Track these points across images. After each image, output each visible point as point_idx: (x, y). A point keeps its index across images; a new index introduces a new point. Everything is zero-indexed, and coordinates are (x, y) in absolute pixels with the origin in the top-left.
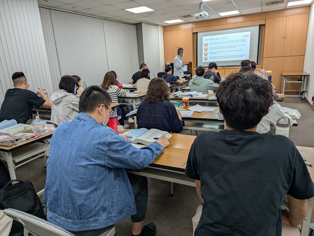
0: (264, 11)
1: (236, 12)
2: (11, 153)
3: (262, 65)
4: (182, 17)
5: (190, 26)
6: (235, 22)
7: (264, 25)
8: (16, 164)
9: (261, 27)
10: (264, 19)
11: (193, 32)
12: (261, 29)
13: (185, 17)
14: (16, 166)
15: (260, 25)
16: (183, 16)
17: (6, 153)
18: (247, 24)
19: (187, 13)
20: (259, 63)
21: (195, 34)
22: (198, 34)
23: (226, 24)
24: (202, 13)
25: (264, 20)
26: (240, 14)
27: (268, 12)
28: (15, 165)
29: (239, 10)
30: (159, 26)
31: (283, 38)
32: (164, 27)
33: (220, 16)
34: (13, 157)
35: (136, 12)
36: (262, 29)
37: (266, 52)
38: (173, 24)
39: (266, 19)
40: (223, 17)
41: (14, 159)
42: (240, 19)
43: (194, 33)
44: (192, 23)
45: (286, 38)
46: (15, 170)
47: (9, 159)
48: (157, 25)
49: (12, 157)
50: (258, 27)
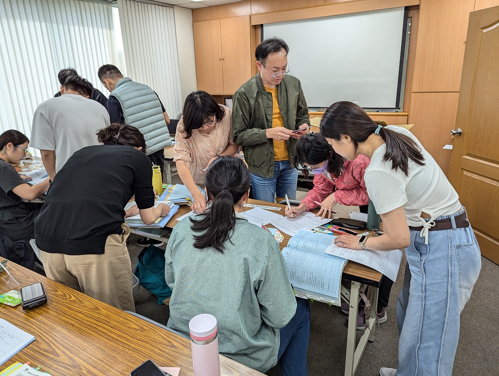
3: (409, 112)
7: (417, 7)
9: (412, 13)
11: (253, 24)
15: (407, 9)
20: (401, 105)
21: (258, 29)
22: (265, 28)
30: (175, 7)
32: (193, 9)
36: (411, 17)
43: (255, 27)
48: (172, 6)
50: (401, 13)
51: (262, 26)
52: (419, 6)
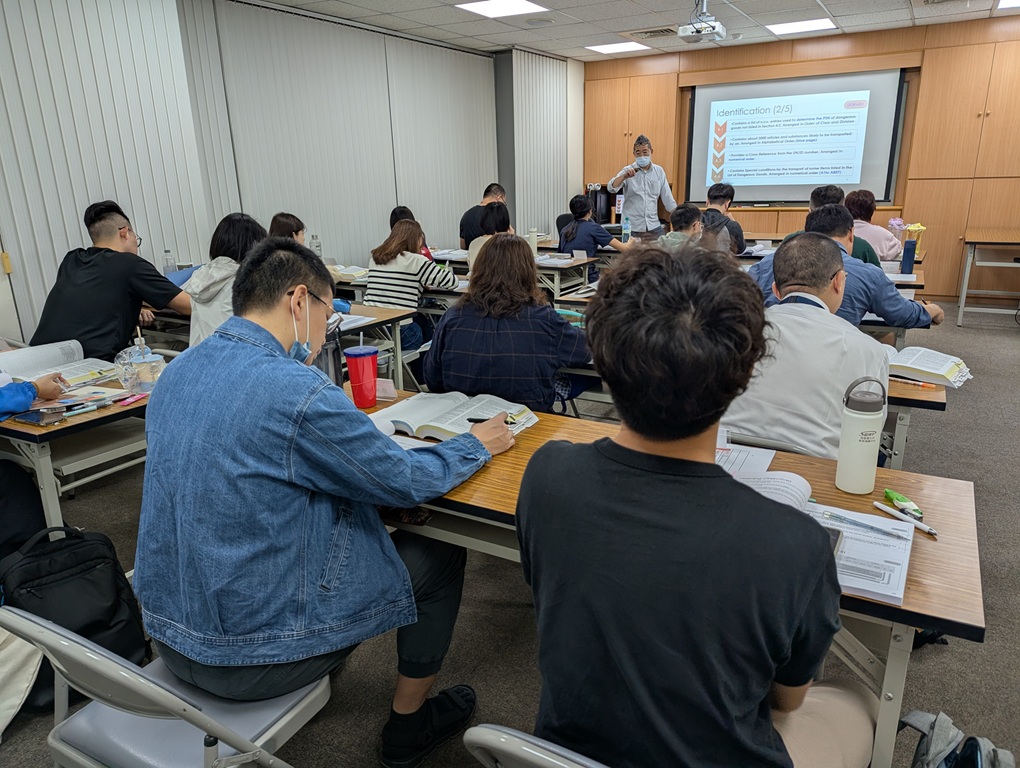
0: (918, 22)
1: (824, 24)
2: (47, 444)
3: (903, 205)
4: (644, 36)
5: (672, 64)
6: (819, 58)
7: (918, 70)
8: (65, 480)
9: (908, 76)
10: (916, 50)
11: (680, 86)
12: (905, 85)
13: (655, 33)
14: (62, 485)
15: (903, 71)
16: (646, 33)
17: (34, 446)
18: (863, 63)
19: (659, 23)
20: (891, 197)
21: (688, 92)
22: (697, 91)
23: (791, 62)
24: (704, 25)
25: (918, 55)
26: (839, 32)
27: (932, 25)
28: (59, 483)
29: (833, 18)
30: (569, 60)
31: (979, 115)
32: (586, 63)
33: (772, 34)
34: (54, 458)
35: (491, 14)
36: (908, 82)
37: (917, 161)
38: (618, 57)
39: (923, 51)
40: (783, 38)
41: (57, 464)
42: (839, 48)
43: (682, 90)
44: (679, 53)
45: (988, 115)
46: (60, 498)
47: (43, 465)
48: (564, 59)
49: (52, 461)
50: (897, 75)
51: (693, 88)
52: (920, 68)
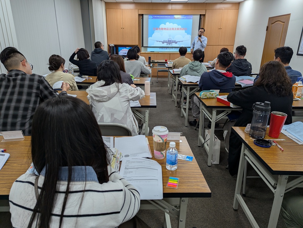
11: (139, 13)
15: (200, 15)
21: (141, 16)
23: (172, 10)
27: (208, 3)
31: (219, 29)
36: (202, 18)
39: (206, 10)
42: (179, 7)
44: (138, 3)
48: (102, 0)
51: (143, 15)
52: (205, 15)
